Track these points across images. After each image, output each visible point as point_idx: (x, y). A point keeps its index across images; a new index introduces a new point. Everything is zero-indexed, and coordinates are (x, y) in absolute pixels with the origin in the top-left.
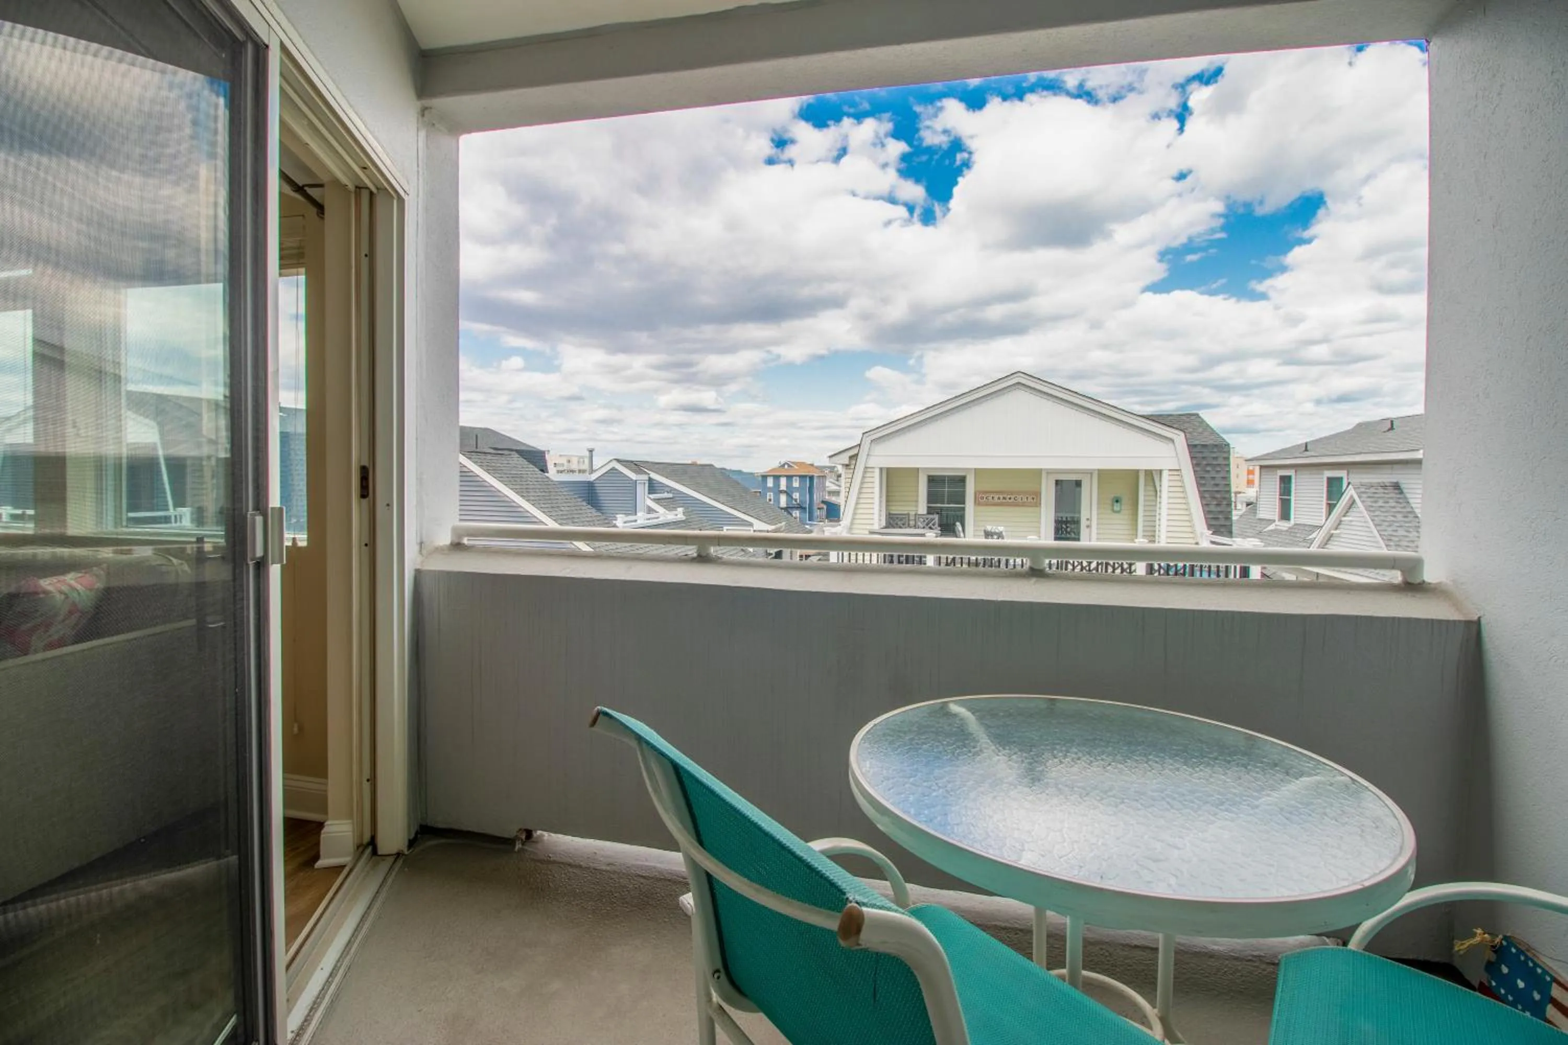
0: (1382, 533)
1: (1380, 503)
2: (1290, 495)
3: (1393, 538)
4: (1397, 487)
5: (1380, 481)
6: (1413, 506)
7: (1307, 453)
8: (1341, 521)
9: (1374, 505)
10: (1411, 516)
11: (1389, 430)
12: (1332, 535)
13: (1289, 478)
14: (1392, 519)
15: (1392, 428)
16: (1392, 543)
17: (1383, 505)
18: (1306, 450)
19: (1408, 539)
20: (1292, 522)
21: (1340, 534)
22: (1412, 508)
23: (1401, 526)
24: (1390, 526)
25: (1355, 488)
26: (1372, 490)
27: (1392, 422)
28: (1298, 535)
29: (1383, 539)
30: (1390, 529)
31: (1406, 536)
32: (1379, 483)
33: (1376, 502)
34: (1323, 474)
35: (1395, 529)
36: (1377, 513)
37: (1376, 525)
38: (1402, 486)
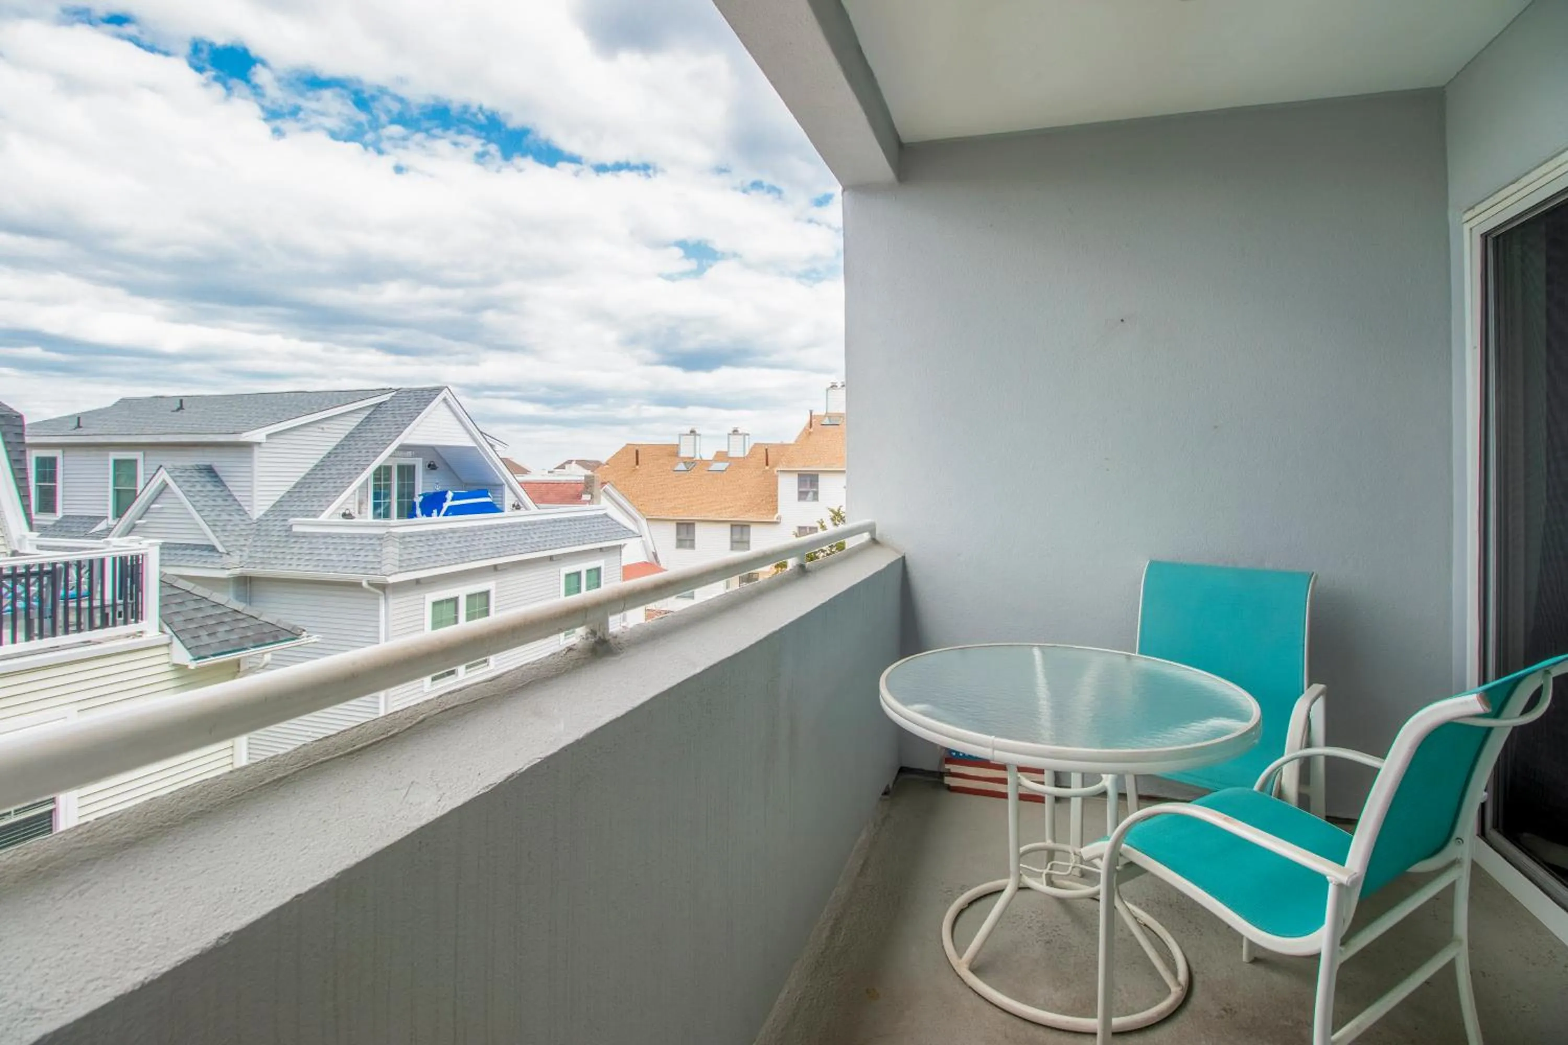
0: (206, 519)
1: (198, 488)
2: (55, 481)
3: (218, 523)
4: (210, 471)
5: (194, 464)
6: (231, 489)
7: (79, 431)
8: (148, 508)
9: (193, 489)
10: (230, 499)
11: (178, 409)
12: (134, 526)
13: (53, 460)
14: (214, 503)
15: (181, 408)
16: (217, 529)
17: (201, 489)
18: (79, 426)
19: (232, 523)
20: (59, 514)
21: (144, 524)
22: (229, 491)
23: (222, 511)
24: (212, 511)
25: (168, 472)
26: (188, 474)
27: (181, 401)
28: (74, 530)
29: (208, 525)
30: (213, 514)
31: (230, 520)
32: (193, 466)
33: (194, 486)
34: (108, 455)
35: (218, 513)
36: (197, 498)
37: (198, 511)
38: (216, 469)
